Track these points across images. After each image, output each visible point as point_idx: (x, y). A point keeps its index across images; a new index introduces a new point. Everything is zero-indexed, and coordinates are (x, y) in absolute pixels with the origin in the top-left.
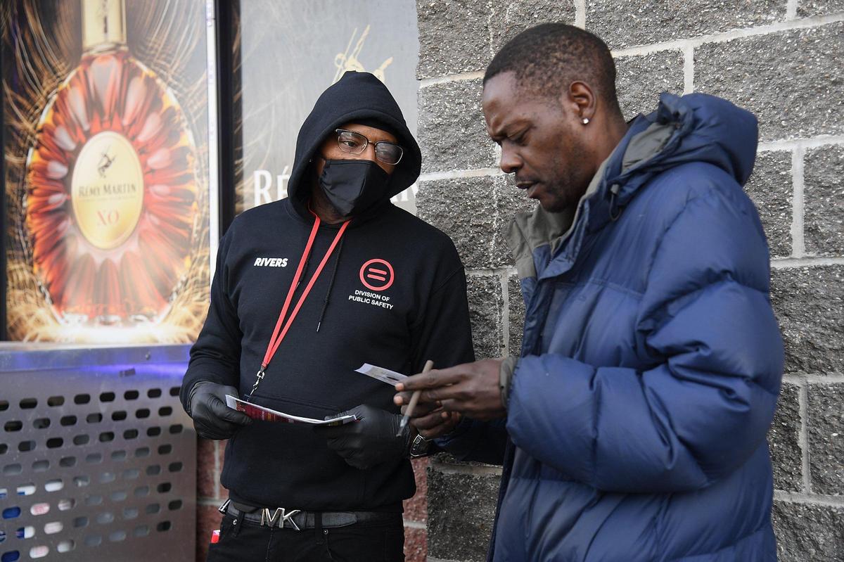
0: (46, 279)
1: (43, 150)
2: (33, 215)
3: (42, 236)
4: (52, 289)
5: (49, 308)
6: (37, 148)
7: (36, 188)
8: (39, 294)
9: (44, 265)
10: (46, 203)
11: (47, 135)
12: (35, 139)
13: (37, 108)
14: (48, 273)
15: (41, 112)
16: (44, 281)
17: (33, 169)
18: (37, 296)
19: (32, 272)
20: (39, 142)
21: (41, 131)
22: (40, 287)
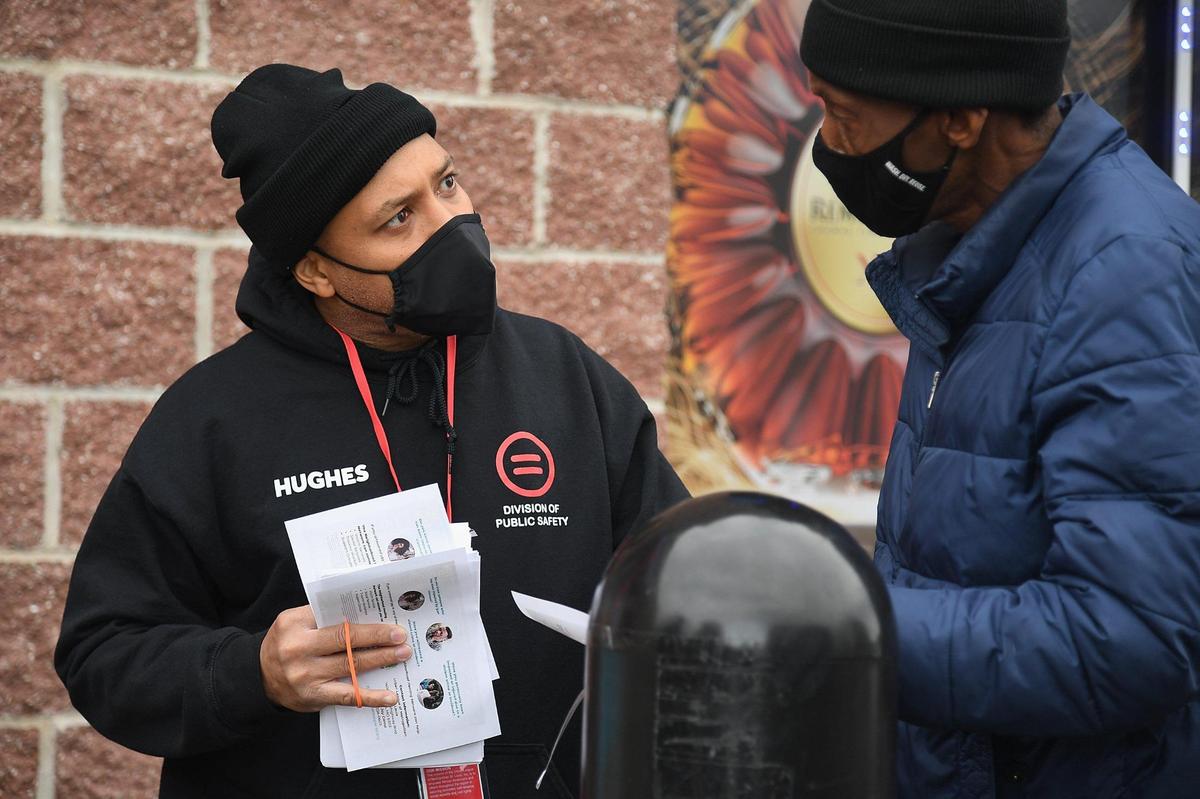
0: (718, 387)
1: (717, 107)
2: (683, 245)
3: (708, 293)
4: (734, 409)
5: (726, 451)
6: (700, 100)
7: (693, 187)
8: (698, 419)
9: (714, 357)
10: (722, 224)
11: (727, 74)
12: (694, 80)
13: (702, 12)
14: (724, 376)
15: (715, 24)
16: (711, 390)
17: (687, 144)
18: (691, 422)
19: (679, 370)
20: (705, 85)
21: (713, 65)
22: (701, 405)
